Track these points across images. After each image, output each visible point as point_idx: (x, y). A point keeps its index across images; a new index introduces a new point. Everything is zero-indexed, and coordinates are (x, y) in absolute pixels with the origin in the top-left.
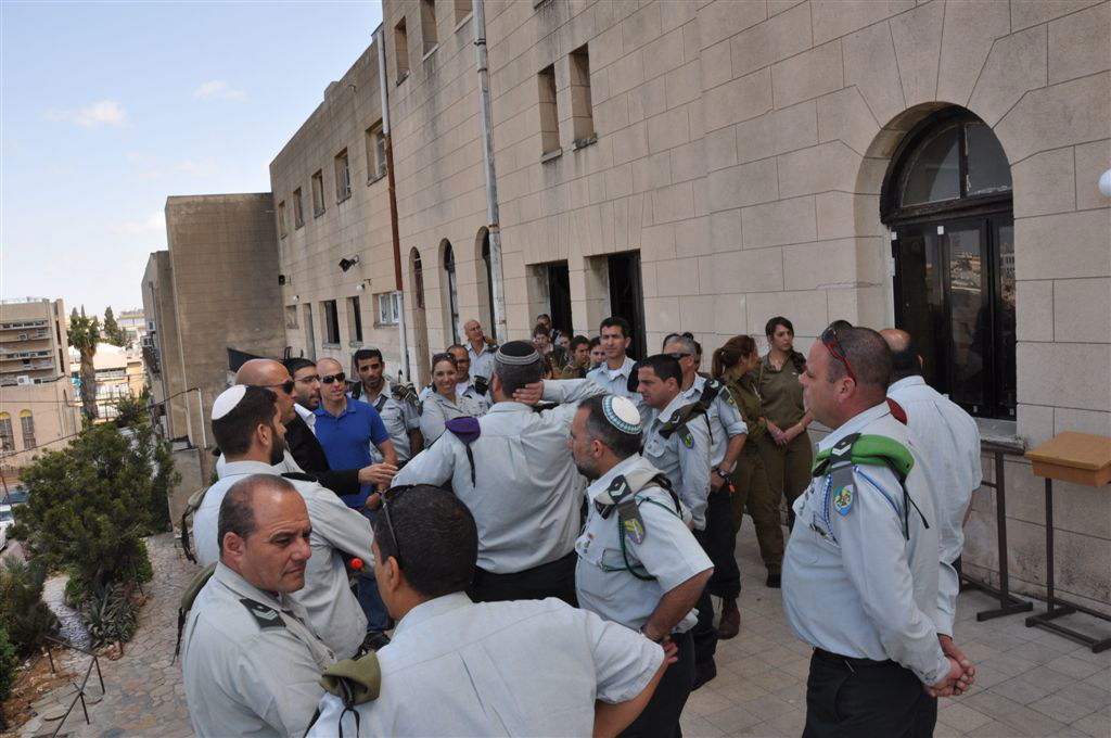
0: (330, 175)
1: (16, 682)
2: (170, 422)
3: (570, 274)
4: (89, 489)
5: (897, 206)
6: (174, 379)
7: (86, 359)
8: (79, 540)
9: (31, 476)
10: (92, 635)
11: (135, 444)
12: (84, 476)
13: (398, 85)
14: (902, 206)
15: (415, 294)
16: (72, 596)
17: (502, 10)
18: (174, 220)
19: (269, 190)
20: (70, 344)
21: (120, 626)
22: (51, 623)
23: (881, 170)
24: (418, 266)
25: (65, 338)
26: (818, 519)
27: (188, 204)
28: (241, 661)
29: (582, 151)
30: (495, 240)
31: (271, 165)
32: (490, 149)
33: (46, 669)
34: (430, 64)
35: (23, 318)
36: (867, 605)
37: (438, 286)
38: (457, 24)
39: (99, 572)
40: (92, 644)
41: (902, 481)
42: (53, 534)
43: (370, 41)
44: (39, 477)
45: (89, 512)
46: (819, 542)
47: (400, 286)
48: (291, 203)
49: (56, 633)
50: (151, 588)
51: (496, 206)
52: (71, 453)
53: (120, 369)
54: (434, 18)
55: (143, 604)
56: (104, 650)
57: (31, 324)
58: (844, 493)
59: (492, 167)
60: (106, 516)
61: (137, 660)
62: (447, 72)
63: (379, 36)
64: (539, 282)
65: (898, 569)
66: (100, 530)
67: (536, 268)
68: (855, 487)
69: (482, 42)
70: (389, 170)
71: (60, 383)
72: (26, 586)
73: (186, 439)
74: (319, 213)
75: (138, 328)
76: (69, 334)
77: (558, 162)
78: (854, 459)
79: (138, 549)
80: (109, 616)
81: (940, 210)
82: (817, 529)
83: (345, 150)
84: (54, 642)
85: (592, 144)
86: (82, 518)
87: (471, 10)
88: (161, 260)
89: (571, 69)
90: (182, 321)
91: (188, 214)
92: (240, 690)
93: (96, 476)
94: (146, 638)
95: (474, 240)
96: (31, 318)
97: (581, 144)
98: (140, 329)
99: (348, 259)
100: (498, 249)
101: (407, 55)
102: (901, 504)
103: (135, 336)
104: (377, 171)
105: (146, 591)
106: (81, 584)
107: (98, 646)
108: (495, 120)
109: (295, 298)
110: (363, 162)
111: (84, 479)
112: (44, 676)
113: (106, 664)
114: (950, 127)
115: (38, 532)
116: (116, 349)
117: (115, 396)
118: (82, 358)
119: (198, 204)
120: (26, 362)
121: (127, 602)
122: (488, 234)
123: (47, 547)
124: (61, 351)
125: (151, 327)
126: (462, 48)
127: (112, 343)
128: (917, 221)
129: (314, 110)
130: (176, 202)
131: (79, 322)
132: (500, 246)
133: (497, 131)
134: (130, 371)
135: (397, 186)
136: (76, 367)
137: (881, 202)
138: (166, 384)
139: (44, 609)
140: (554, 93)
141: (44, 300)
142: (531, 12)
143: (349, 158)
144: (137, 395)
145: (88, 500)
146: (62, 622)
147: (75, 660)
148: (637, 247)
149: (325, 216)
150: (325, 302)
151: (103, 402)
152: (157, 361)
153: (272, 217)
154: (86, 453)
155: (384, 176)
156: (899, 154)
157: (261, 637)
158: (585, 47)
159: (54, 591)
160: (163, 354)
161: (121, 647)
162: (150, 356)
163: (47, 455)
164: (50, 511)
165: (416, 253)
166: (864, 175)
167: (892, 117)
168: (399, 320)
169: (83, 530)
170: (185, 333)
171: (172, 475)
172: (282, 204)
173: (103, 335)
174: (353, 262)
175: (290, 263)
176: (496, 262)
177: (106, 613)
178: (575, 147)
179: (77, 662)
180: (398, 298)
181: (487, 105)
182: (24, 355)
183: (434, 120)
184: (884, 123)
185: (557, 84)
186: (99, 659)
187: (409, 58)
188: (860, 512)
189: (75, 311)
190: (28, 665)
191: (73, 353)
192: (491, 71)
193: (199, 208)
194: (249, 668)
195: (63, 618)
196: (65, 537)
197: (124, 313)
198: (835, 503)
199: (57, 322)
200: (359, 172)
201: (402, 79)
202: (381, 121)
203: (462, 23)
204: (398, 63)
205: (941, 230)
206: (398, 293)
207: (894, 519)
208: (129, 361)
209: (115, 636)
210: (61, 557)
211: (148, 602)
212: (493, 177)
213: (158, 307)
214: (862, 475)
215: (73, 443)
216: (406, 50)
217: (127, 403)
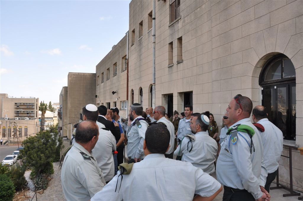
0: (112, 69)
1: (14, 198)
2: (63, 132)
3: (174, 97)
4: (40, 147)
5: (264, 81)
6: (65, 121)
7: (43, 114)
8: (36, 160)
9: (25, 143)
10: (36, 187)
11: (53, 136)
12: (39, 143)
13: (132, 46)
14: (265, 81)
15: (131, 102)
16: (32, 176)
17: (160, 27)
18: (70, 79)
19: (95, 73)
20: (39, 110)
21: (43, 185)
22: (25, 183)
23: (259, 71)
24: (133, 94)
25: (38, 108)
26: (227, 147)
27: (74, 75)
28: (78, 167)
29: (179, 64)
30: (154, 88)
31: (96, 66)
32: (154, 63)
33: (22, 195)
34: (140, 41)
35: (28, 102)
36: (239, 171)
37: (138, 99)
38: (148, 31)
39: (40, 170)
40: (36, 189)
41: (251, 137)
42: (29, 158)
43: (125, 35)
44: (27, 143)
45: (39, 153)
46: (227, 154)
47: (127, 99)
48: (101, 76)
49: (26, 185)
50: (53, 176)
51: (155, 78)
52: (36, 137)
53: (51, 118)
54: (142, 29)
55: (50, 180)
56: (38, 191)
57: (30, 104)
58: (234, 139)
59: (155, 68)
60: (43, 155)
61: (47, 195)
62: (145, 43)
63: (128, 33)
64: (165, 99)
65: (248, 161)
66: (41, 158)
67: (164, 95)
68: (238, 137)
69: (154, 35)
70: (127, 68)
71: (35, 120)
72: (20, 171)
73: (67, 137)
74: (108, 79)
75: (57, 107)
76: (39, 107)
77: (172, 67)
78: (238, 130)
79: (51, 165)
80: (41, 182)
81: (275, 82)
82: (226, 150)
83: (116, 63)
84: (26, 188)
85: (182, 62)
86: (37, 154)
87: (152, 27)
88: (65, 89)
89: (177, 43)
90: (69, 105)
91: (74, 77)
92: (77, 175)
93: (42, 144)
94: (50, 189)
95: (148, 88)
96: (30, 102)
97: (179, 63)
98: (58, 108)
99: (114, 91)
100: (155, 90)
101: (134, 39)
102: (250, 143)
103: (56, 110)
104: (124, 69)
105: (51, 177)
106: (34, 173)
107: (37, 190)
108: (156, 56)
109: (99, 101)
110: (121, 66)
111: (39, 144)
112: (22, 197)
113: (38, 195)
114: (279, 60)
115: (25, 157)
116: (51, 112)
117: (49, 125)
118: (42, 114)
119: (76, 75)
120: (28, 113)
121: (46, 179)
122: (152, 86)
123: (27, 161)
124: (37, 111)
125: (61, 106)
126: (149, 37)
127: (50, 111)
128: (269, 85)
129: (109, 52)
130: (71, 74)
131: (42, 105)
132: (155, 89)
133: (156, 59)
134: (54, 119)
135: (129, 73)
136: (40, 116)
137: (259, 79)
138: (63, 122)
139: (24, 178)
140: (172, 49)
141: (34, 98)
142: (168, 28)
143: (117, 65)
144: (55, 125)
145: (39, 150)
146: (28, 183)
147: (30, 193)
148: (192, 90)
149: (109, 80)
150: (107, 103)
151: (46, 126)
152: (61, 115)
153: (95, 80)
154: (40, 137)
155: (126, 70)
156: (265, 66)
157: (84, 161)
158: (182, 37)
159: (27, 174)
160: (63, 114)
161: (43, 191)
162: (60, 114)
163: (30, 137)
164: (29, 152)
165: (133, 91)
166: (254, 72)
167: (262, 56)
168: (126, 109)
169: (37, 158)
170: (70, 108)
171: (62, 146)
172: (98, 77)
173: (48, 109)
174: (116, 92)
175: (99, 92)
176: (154, 93)
177: (40, 181)
178: (177, 63)
179: (31, 194)
180: (127, 102)
181: (155, 52)
182: (27, 112)
183: (140, 56)
184: (260, 58)
185: (173, 47)
186: (37, 194)
187: (135, 39)
188: (239, 144)
189: (41, 102)
190: (18, 193)
191: (40, 112)
192: (156, 43)
193: (77, 76)
194: (80, 169)
195: (28, 182)
196: (32, 159)
197: (54, 103)
198: (232, 142)
199: (37, 104)
200: (119, 69)
201: (133, 45)
202: (126, 55)
203: (149, 31)
204: (132, 41)
205: (275, 87)
206: (127, 101)
207: (248, 147)
208: (54, 116)
209: (42, 188)
210: (30, 165)
211: (52, 180)
212: (155, 71)
213: (63, 101)
214: (240, 134)
215: (37, 134)
216: (134, 37)
217: (52, 127)
